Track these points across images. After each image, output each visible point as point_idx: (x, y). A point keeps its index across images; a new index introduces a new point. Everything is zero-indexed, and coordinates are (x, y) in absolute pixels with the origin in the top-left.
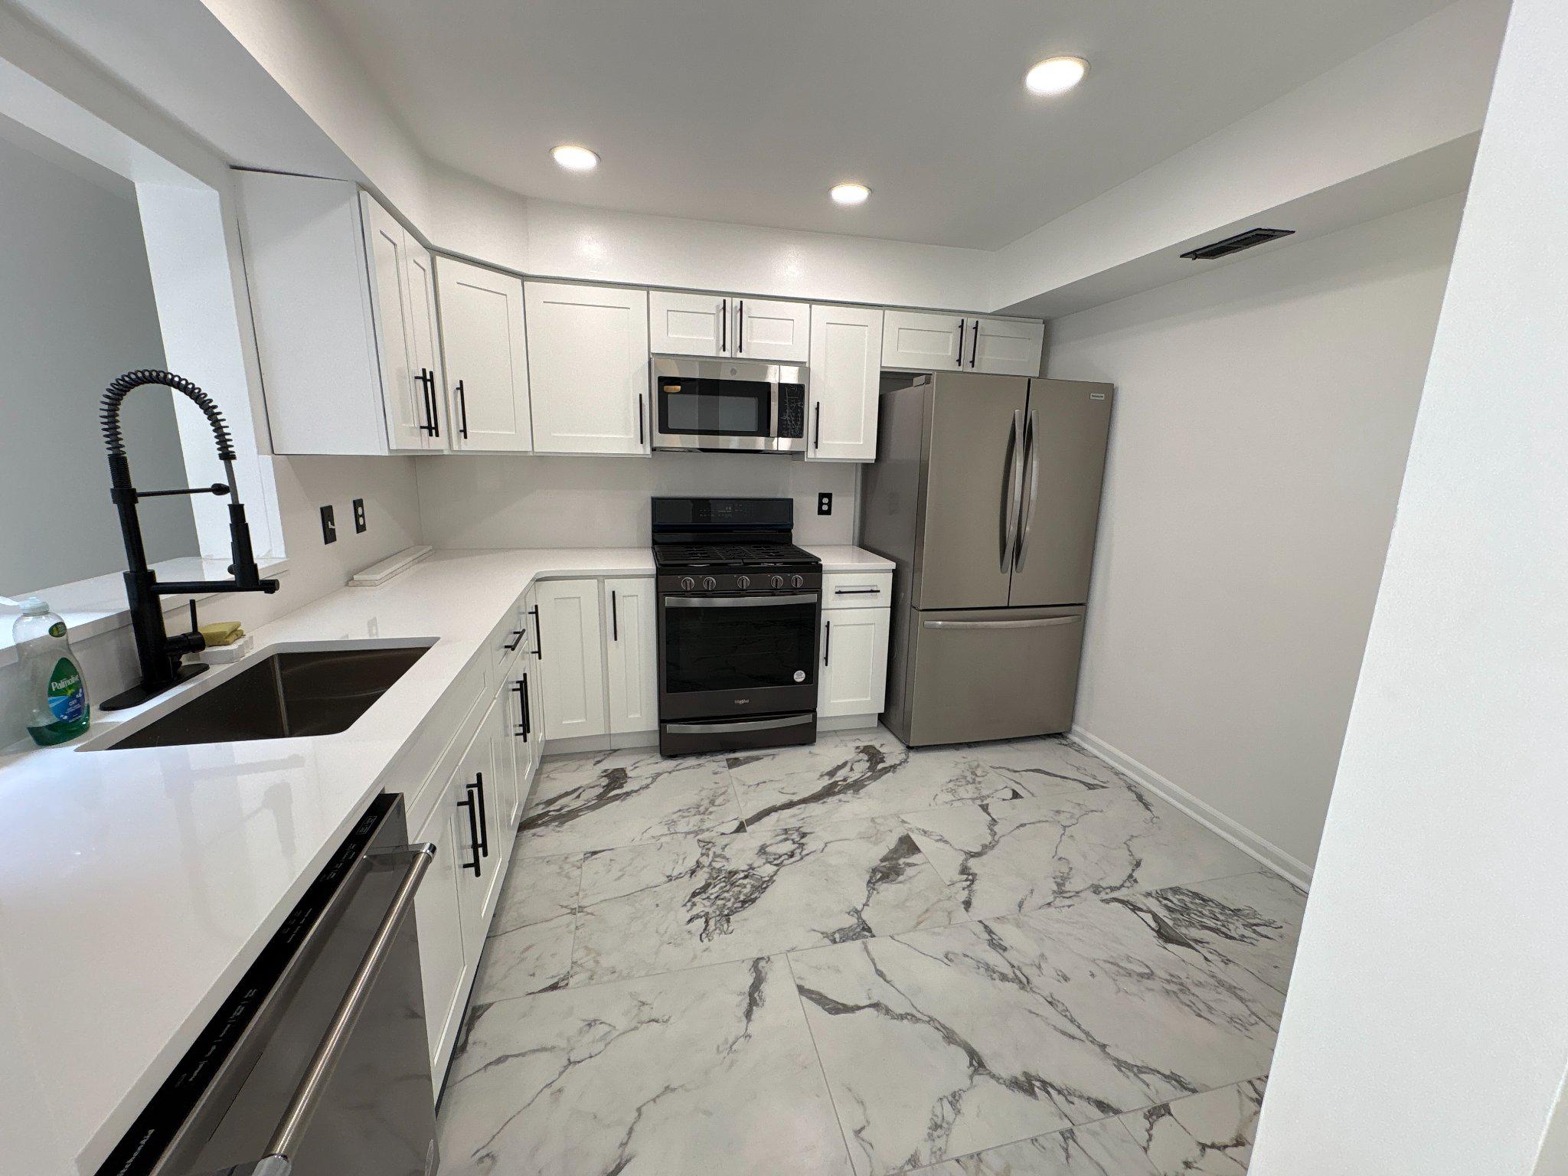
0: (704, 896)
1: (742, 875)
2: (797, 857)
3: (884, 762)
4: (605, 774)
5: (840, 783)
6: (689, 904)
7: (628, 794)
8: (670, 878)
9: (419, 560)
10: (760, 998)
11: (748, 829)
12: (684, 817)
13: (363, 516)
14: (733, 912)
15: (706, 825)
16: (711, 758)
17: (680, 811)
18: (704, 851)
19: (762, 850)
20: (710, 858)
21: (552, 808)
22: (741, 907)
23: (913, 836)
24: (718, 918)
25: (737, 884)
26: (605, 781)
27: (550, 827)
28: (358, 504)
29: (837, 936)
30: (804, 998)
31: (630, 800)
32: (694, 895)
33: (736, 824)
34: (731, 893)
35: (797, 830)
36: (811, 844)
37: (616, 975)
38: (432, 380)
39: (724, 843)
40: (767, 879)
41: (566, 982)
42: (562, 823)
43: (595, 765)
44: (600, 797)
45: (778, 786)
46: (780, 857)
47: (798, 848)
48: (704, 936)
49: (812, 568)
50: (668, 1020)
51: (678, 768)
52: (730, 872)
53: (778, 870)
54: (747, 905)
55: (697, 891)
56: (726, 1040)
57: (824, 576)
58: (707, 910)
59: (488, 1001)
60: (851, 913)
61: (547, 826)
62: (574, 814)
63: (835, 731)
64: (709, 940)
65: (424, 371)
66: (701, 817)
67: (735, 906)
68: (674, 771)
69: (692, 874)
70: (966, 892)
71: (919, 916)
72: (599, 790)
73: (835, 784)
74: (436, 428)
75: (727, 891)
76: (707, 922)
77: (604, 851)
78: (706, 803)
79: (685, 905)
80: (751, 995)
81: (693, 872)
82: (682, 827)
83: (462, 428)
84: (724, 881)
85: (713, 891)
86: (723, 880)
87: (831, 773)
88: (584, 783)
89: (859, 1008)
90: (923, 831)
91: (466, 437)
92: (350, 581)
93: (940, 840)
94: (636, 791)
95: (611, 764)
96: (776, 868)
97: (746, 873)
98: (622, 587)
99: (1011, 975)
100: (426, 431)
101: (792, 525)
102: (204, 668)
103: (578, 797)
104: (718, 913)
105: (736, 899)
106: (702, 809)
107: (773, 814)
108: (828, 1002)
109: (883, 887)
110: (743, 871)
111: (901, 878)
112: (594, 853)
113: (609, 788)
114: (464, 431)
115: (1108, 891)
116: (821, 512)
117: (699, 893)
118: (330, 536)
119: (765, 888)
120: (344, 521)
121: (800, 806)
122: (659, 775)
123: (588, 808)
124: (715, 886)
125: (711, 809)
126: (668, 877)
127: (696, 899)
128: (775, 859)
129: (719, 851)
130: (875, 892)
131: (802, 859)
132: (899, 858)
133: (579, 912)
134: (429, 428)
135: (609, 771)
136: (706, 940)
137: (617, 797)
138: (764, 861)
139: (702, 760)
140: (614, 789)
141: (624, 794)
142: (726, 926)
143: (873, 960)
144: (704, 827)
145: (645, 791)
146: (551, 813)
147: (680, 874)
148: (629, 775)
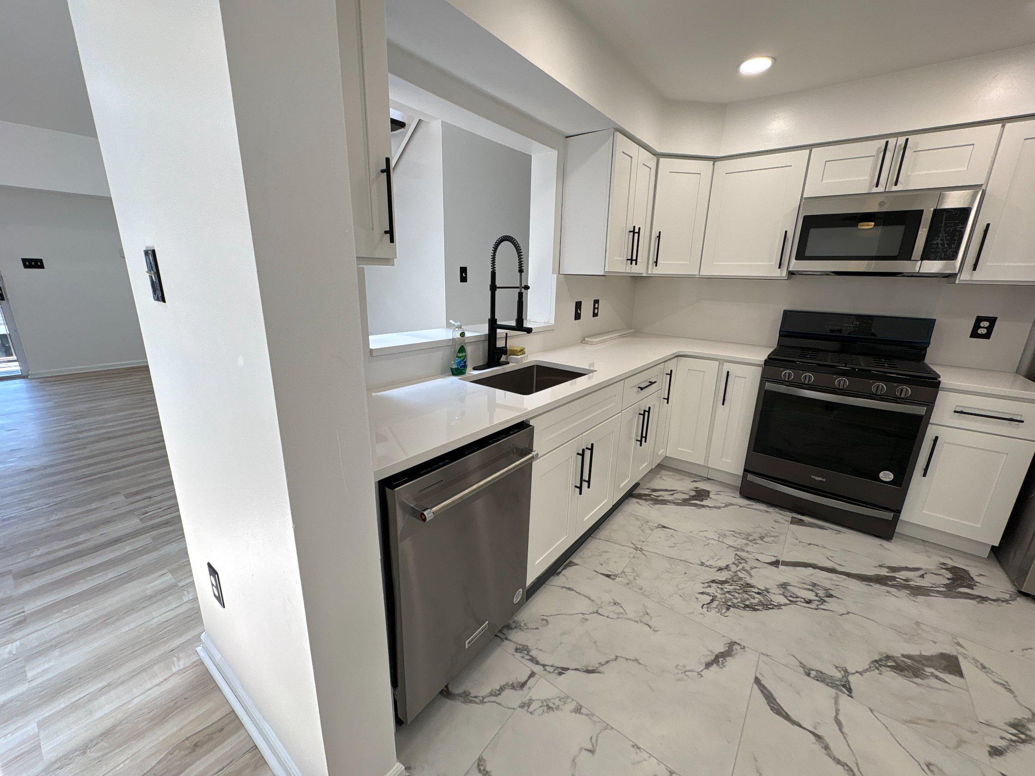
0: (720, 586)
1: (756, 590)
2: (814, 605)
3: (973, 589)
4: (695, 489)
5: (898, 580)
6: (706, 585)
7: (703, 506)
8: (702, 564)
9: (622, 336)
10: (723, 663)
11: (781, 567)
12: (734, 536)
13: (598, 308)
14: (734, 606)
15: (749, 549)
16: (781, 512)
17: (734, 531)
18: (736, 562)
19: (784, 586)
20: (738, 568)
21: (654, 494)
22: (743, 608)
23: (961, 659)
24: (722, 604)
25: (749, 593)
26: (693, 493)
27: (648, 503)
28: (596, 302)
29: (813, 673)
30: (755, 687)
31: (703, 510)
32: (713, 581)
33: (774, 559)
34: (740, 596)
35: (826, 590)
36: (831, 604)
37: (642, 591)
38: (639, 233)
39: (755, 566)
40: (775, 604)
41: (615, 577)
42: (655, 504)
43: (692, 482)
44: (685, 500)
45: (829, 554)
46: (797, 597)
47: (818, 601)
48: (705, 606)
49: (932, 383)
50: (656, 631)
51: (748, 506)
52: (748, 584)
53: (790, 604)
54: (748, 609)
55: (717, 581)
56: (685, 666)
57: (940, 392)
58: (716, 594)
59: (577, 562)
60: (839, 669)
61: (646, 501)
62: (664, 502)
64: (708, 611)
65: (634, 227)
66: (748, 542)
67: (739, 604)
68: (744, 507)
69: (719, 570)
70: (1005, 743)
71: (918, 719)
72: (687, 497)
73: (894, 578)
74: (636, 260)
75: (739, 593)
76: (712, 601)
77: (671, 529)
78: (756, 536)
79: (704, 583)
80: (717, 657)
81: (720, 569)
82: (730, 541)
83: (655, 260)
84: (740, 587)
85: (727, 587)
86: (740, 585)
87: (893, 569)
88: (679, 489)
89: (800, 726)
90: (982, 665)
91: (656, 266)
92: (583, 341)
93: (1002, 684)
94: (710, 507)
95: (702, 486)
96: (788, 602)
97: (761, 592)
98: (734, 369)
100: (630, 261)
101: (929, 344)
102: (508, 363)
103: (672, 494)
104: (723, 600)
105: (742, 601)
106: (751, 538)
107: (811, 569)
108: (775, 703)
109: (890, 673)
110: (759, 589)
111: (918, 680)
112: (664, 527)
113: (693, 498)
114: (656, 262)
116: (974, 334)
117: (716, 583)
118: (578, 316)
119: (771, 608)
120: (587, 310)
121: (838, 575)
122: (732, 505)
123: (674, 503)
124: (731, 585)
125: (757, 541)
126: (702, 562)
127: (713, 585)
128: (791, 596)
129: (747, 567)
130: (877, 671)
131: (816, 609)
132: (928, 666)
133: (639, 551)
134: (632, 260)
135: (699, 489)
136: (705, 610)
137: (695, 505)
138: (781, 592)
139: (771, 509)
140: (696, 500)
141: (701, 505)
142: (724, 611)
143: (837, 710)
144: (746, 549)
145: (716, 510)
146: (652, 496)
147: (711, 565)
148: (711, 496)
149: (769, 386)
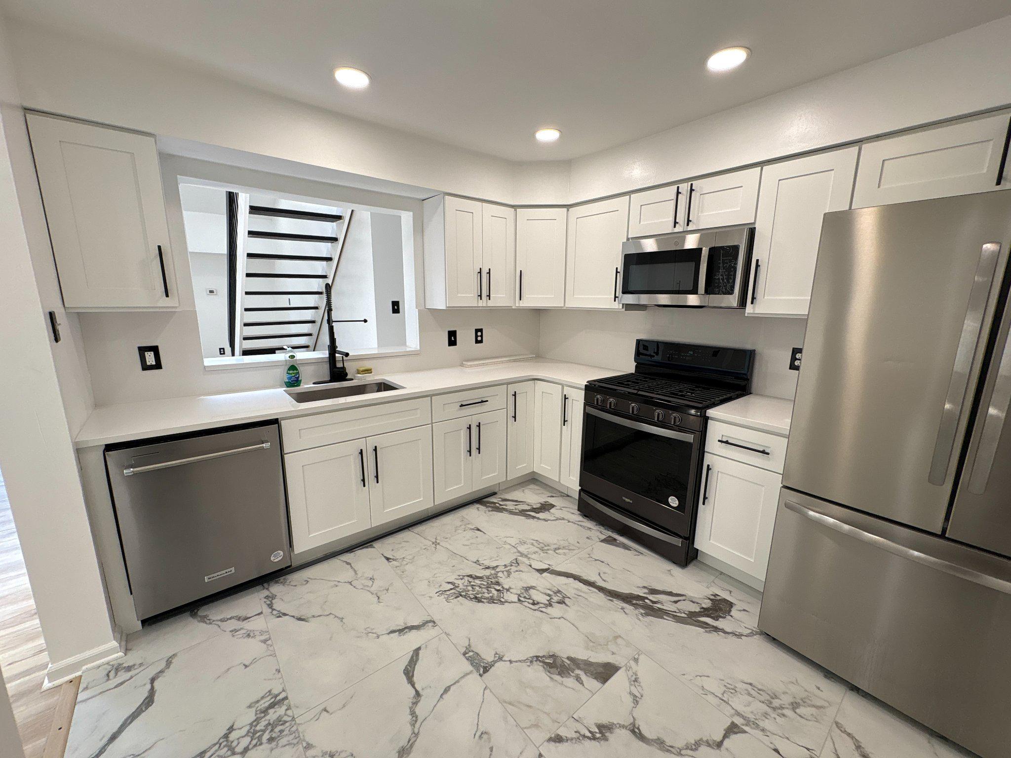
0: (471, 580)
1: (499, 588)
2: (535, 607)
3: (717, 620)
4: (544, 503)
5: (646, 601)
6: (462, 577)
7: (534, 517)
8: (477, 562)
10: (406, 632)
11: (545, 574)
12: (533, 545)
13: (482, 336)
14: (466, 597)
15: (533, 556)
16: (604, 531)
17: (536, 541)
18: (508, 565)
19: (529, 588)
20: (504, 569)
21: (501, 503)
22: (471, 598)
23: (621, 670)
24: (457, 593)
25: (489, 589)
26: (538, 506)
28: (479, 330)
29: (471, 654)
30: (411, 653)
31: (531, 521)
32: (470, 576)
33: (546, 567)
34: (480, 589)
35: (564, 597)
36: (554, 610)
37: (402, 573)
38: (490, 272)
39: (522, 570)
40: (503, 600)
41: (392, 561)
42: (493, 511)
44: (523, 511)
45: (606, 570)
46: (529, 599)
47: (545, 605)
48: (440, 592)
50: (380, 602)
51: (580, 523)
52: (498, 582)
53: (516, 602)
54: (474, 600)
55: (473, 576)
56: (372, 629)
58: (461, 585)
60: (497, 656)
61: (487, 508)
62: (502, 510)
64: (438, 596)
65: (481, 269)
66: (539, 551)
67: (470, 596)
68: (572, 522)
70: (575, 735)
71: (519, 702)
72: (528, 508)
73: (643, 598)
75: (480, 587)
76: (451, 589)
77: (482, 532)
78: (553, 547)
79: (459, 576)
80: (406, 628)
81: (487, 568)
82: (523, 548)
84: (488, 583)
85: (476, 582)
86: (490, 582)
87: (653, 591)
88: (528, 500)
89: (413, 685)
90: (636, 678)
91: (521, 299)
92: (460, 364)
93: (635, 696)
94: (539, 519)
96: (516, 600)
97: (502, 589)
103: (517, 505)
104: (461, 591)
105: (476, 594)
106: (546, 548)
107: (572, 579)
108: (413, 666)
109: (538, 667)
110: (502, 587)
111: (557, 678)
112: (478, 530)
113: (533, 509)
116: (791, 366)
118: (452, 343)
119: (495, 603)
120: (465, 337)
121: (592, 588)
122: (563, 519)
123: (511, 512)
124: (481, 581)
125: (549, 551)
126: (477, 560)
127: (466, 578)
128: (524, 597)
129: (513, 570)
130: (528, 664)
131: (535, 610)
132: (579, 668)
133: (435, 544)
135: (548, 503)
136: (437, 594)
137: (528, 516)
138: (519, 593)
139: (595, 527)
140: (533, 512)
142: (452, 598)
143: (457, 682)
144: (530, 556)
145: (543, 522)
146: (497, 504)
147: (483, 564)
148: (551, 510)
149: (590, 410)
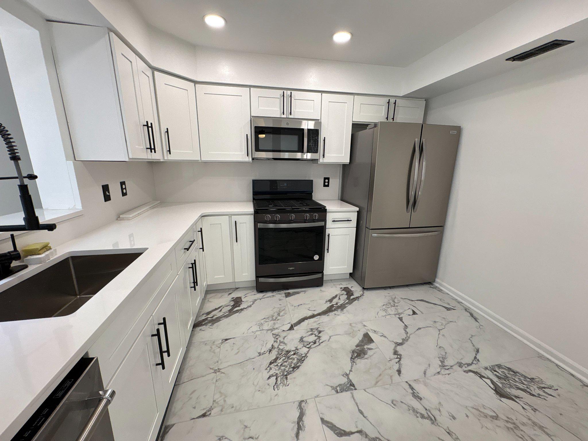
0: (275, 364)
1: (292, 353)
2: (317, 344)
3: (353, 295)
4: (232, 300)
5: (334, 305)
6: (269, 368)
7: (242, 310)
8: (260, 354)
9: (153, 207)
10: (303, 424)
11: (295, 328)
12: (266, 322)
13: (125, 189)
14: (289, 373)
16: (279, 292)
17: (264, 318)
18: (275, 340)
19: (301, 340)
20: (278, 344)
21: (209, 316)
22: (293, 371)
23: (369, 333)
24: (282, 377)
25: (290, 358)
26: (232, 303)
27: (208, 326)
28: (123, 183)
29: (338, 388)
30: (324, 426)
31: (243, 313)
32: (271, 363)
33: (289, 326)
34: (288, 363)
35: (317, 329)
36: (324, 337)
37: (233, 409)
38: (152, 127)
39: (284, 336)
40: (304, 355)
41: (210, 412)
42: (213, 324)
43: (228, 295)
44: (230, 311)
45: (307, 306)
46: (310, 343)
47: (318, 339)
48: (275, 387)
49: (322, 210)
50: (258, 438)
51: (264, 297)
52: (287, 351)
53: (309, 350)
54: (295, 370)
55: (272, 361)
57: (327, 214)
58: (277, 372)
59: (173, 423)
60: (344, 375)
61: (206, 325)
62: (218, 319)
63: (331, 280)
64: (278, 390)
65: (147, 122)
66: (274, 321)
67: (290, 370)
68: (262, 298)
69: (270, 352)
70: (398, 365)
71: (377, 378)
72: (230, 308)
73: (332, 306)
74: (154, 149)
75: (286, 362)
76: (276, 379)
77: (231, 338)
78: (276, 315)
79: (266, 369)
80: (298, 423)
81: (270, 351)
82: (266, 327)
83: (168, 150)
84: (284, 356)
85: (280, 361)
86: (284, 355)
87: (331, 301)
88: (223, 304)
89: (352, 433)
90: (374, 330)
91: (170, 154)
92: (118, 218)
93: (382, 335)
94: (245, 308)
95: (235, 295)
96: (308, 349)
97: (294, 352)
98: (239, 219)
99: (426, 415)
100: (149, 150)
101: (312, 191)
102: (26, 267)
103: (221, 311)
104: (282, 374)
105: (290, 366)
106: (274, 318)
107: (306, 320)
108: (336, 429)
109: (358, 361)
110: (293, 351)
111: (366, 356)
112: (226, 340)
113: (234, 306)
114: (169, 151)
115: (466, 366)
116: (325, 186)
117: (273, 363)
118: (107, 198)
119: (304, 360)
120: (115, 191)
121: (317, 317)
122: (256, 300)
123: (225, 316)
124: (280, 359)
125: (278, 318)
126: (259, 353)
127: (272, 366)
128: (307, 345)
129: (282, 340)
130: (354, 364)
131: (319, 345)
132: (364, 346)
133: (218, 372)
134: (151, 149)
135: (234, 298)
136: (276, 389)
137: (237, 311)
138: (303, 345)
139: (274, 293)
140: (236, 307)
141: (240, 310)
142: (285, 381)
143: (357, 404)
144: (275, 327)
145: (250, 308)
146: (208, 319)
147: (265, 352)
148: (243, 300)
149: (260, 225)
